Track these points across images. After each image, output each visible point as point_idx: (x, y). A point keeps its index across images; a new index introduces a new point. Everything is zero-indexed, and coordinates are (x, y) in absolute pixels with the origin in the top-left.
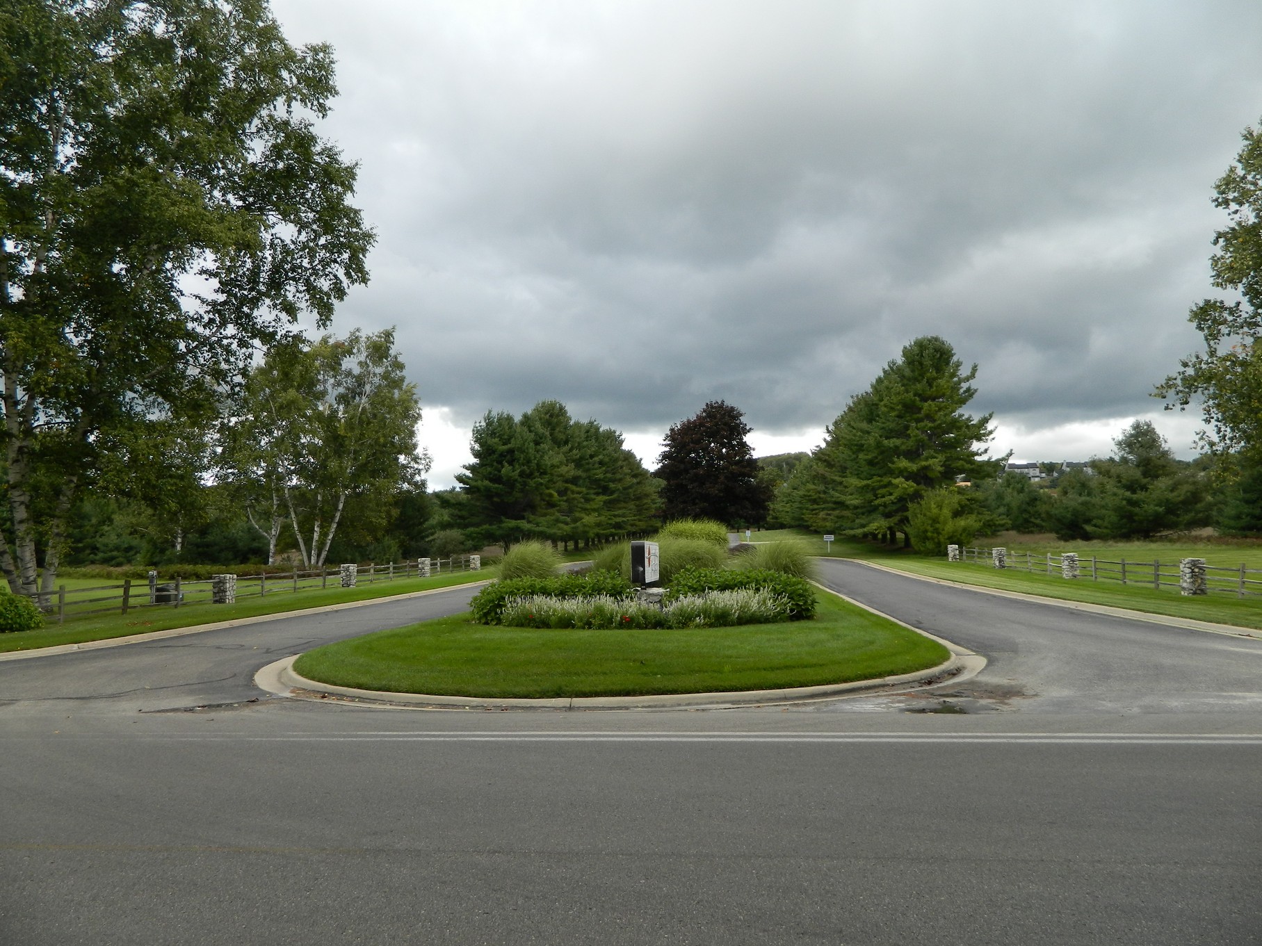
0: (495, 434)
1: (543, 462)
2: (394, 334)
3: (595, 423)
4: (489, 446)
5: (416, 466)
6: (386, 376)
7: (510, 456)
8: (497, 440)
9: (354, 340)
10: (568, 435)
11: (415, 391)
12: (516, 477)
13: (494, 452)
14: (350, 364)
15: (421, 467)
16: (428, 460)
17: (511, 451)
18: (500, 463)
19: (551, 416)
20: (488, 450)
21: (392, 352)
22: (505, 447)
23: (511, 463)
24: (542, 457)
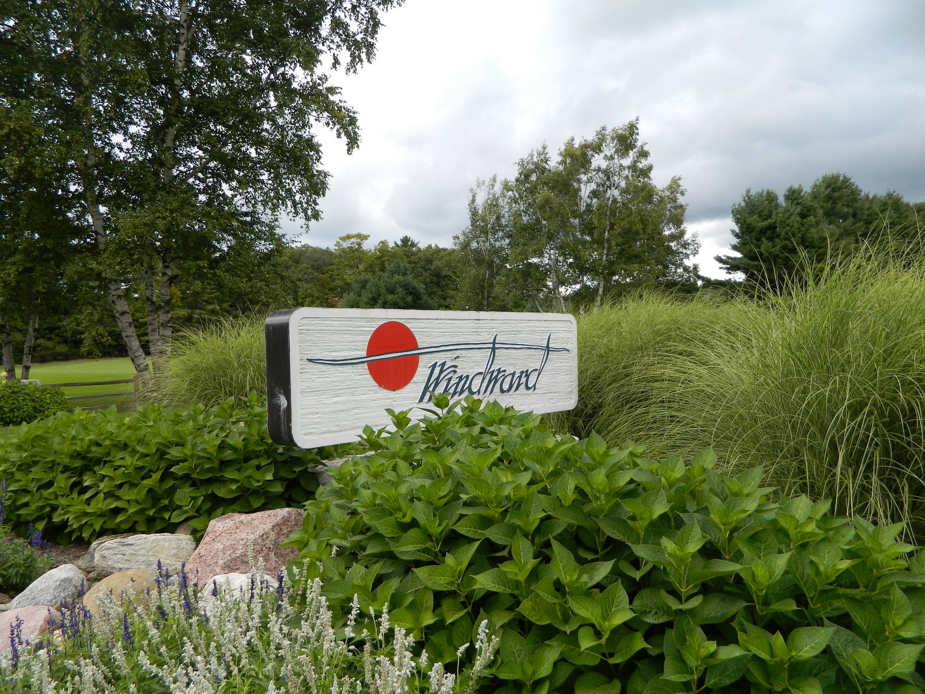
0: (754, 212)
1: (809, 235)
2: (638, 126)
3: (895, 194)
4: (749, 225)
5: (684, 251)
6: (633, 167)
7: (770, 232)
8: (756, 217)
9: (602, 139)
10: (856, 208)
11: (680, 182)
12: (777, 253)
13: (753, 229)
14: (598, 161)
15: (689, 252)
16: (695, 246)
17: (772, 228)
18: (758, 239)
19: (834, 190)
20: (748, 228)
21: (639, 144)
22: (766, 223)
23: (770, 239)
24: (808, 230)
